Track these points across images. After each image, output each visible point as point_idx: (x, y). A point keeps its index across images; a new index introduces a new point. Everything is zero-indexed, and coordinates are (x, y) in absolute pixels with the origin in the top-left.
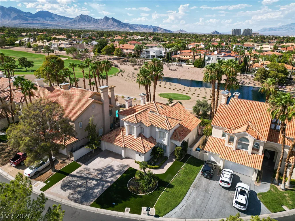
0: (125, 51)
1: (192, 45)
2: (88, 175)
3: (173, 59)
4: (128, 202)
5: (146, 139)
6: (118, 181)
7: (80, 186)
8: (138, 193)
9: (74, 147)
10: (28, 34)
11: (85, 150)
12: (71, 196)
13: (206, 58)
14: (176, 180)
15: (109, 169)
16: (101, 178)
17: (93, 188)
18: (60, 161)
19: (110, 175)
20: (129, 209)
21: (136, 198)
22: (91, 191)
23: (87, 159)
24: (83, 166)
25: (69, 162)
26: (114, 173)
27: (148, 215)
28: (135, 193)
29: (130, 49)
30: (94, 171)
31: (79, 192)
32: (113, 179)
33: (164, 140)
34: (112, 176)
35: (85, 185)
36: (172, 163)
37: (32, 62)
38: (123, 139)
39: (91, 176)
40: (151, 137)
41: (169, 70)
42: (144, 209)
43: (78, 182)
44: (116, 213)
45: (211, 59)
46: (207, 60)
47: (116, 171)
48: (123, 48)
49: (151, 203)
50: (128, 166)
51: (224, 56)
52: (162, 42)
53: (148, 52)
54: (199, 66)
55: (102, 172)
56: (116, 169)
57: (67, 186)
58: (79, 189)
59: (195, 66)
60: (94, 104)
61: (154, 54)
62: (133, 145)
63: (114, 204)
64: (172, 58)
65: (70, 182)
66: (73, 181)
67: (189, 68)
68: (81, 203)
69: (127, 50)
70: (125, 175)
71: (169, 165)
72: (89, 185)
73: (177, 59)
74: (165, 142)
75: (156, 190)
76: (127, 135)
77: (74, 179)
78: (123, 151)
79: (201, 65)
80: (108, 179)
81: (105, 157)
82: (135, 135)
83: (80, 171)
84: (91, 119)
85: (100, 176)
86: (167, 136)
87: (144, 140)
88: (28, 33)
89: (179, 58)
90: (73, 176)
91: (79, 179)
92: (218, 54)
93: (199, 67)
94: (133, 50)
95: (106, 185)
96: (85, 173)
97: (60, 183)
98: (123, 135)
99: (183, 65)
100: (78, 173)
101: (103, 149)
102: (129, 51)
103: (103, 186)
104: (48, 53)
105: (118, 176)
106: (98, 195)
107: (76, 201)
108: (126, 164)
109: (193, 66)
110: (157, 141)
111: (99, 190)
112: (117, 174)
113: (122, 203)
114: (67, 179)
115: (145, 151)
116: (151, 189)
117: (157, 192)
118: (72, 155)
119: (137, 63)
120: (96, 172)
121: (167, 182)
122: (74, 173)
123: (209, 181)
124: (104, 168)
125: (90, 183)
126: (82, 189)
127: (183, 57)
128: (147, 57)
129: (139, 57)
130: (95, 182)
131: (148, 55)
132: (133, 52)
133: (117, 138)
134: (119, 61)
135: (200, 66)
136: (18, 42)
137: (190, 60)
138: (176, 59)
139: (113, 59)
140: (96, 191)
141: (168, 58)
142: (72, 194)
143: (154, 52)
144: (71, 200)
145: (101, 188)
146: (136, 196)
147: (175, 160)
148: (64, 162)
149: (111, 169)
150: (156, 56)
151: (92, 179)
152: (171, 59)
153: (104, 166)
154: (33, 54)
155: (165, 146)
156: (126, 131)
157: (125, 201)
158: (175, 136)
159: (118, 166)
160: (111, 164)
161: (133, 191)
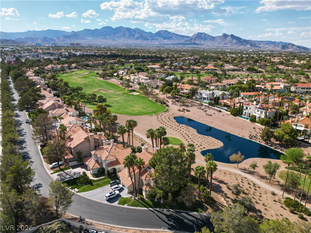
2: (69, 173)
4: (73, 185)
5: (98, 163)
6: (76, 178)
9: (71, 160)
11: (75, 163)
13: (245, 107)
14: (97, 183)
19: (76, 175)
20: (71, 187)
21: (76, 185)
22: (65, 179)
23: (74, 167)
24: (71, 170)
25: (67, 166)
29: (188, 90)
35: (65, 177)
36: (105, 177)
41: (205, 115)
43: (64, 175)
45: (249, 108)
46: (244, 109)
48: (184, 88)
49: (80, 188)
53: (201, 94)
54: (234, 114)
56: (81, 174)
58: (62, 177)
60: (85, 142)
64: (219, 102)
67: (223, 115)
69: (186, 90)
71: (102, 177)
73: (223, 104)
74: (104, 167)
81: (82, 168)
82: (94, 161)
83: (68, 171)
85: (73, 175)
87: (96, 164)
90: (65, 172)
95: (71, 178)
97: (58, 173)
98: (91, 160)
99: (222, 110)
104: (128, 88)
105: (78, 177)
108: (86, 173)
109: (230, 113)
113: (71, 185)
114: (62, 172)
117: (85, 185)
120: (73, 173)
121: (92, 183)
122: (66, 171)
124: (77, 172)
128: (200, 99)
130: (69, 176)
131: (201, 97)
134: (173, 100)
141: (215, 102)
142: (59, 178)
143: (206, 95)
149: (79, 173)
150: (208, 98)
158: (109, 164)
160: (81, 171)
161: (77, 182)
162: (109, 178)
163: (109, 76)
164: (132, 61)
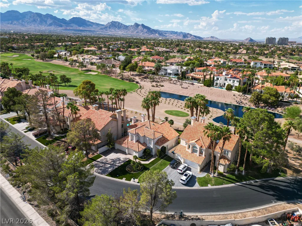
0: (147, 68)
1: (211, 61)
2: (106, 162)
3: (187, 77)
4: (125, 175)
5: (141, 144)
6: (122, 165)
7: (101, 167)
8: (131, 172)
9: (99, 146)
10: (64, 44)
11: (105, 148)
12: (97, 171)
13: (215, 78)
14: (154, 168)
15: (118, 160)
16: (113, 164)
17: (108, 168)
18: (91, 153)
19: (118, 162)
20: (125, 178)
21: (130, 174)
22: (107, 169)
23: (106, 153)
24: (103, 157)
25: (96, 154)
26: (121, 162)
27: (134, 182)
29: (151, 67)
30: (109, 160)
31: (101, 169)
32: (120, 165)
33: (151, 145)
34: (119, 163)
35: (104, 167)
36: (155, 159)
37: (70, 79)
38: (128, 143)
39: (107, 162)
40: (144, 143)
41: (181, 88)
42: (132, 180)
43: (100, 165)
44: (118, 179)
45: (220, 79)
46: (215, 80)
47: (122, 161)
48: (145, 65)
49: (137, 177)
50: (129, 158)
51: (231, 78)
52: (186, 54)
53: (166, 70)
54: (208, 85)
55: (114, 161)
56: (122, 159)
57: (95, 166)
58: (101, 168)
59: (204, 85)
60: (112, 121)
61: (171, 72)
62: (132, 147)
63: (118, 176)
64: (186, 76)
65: (96, 164)
66: (98, 164)
67: (198, 87)
68: (102, 174)
69: (148, 67)
70: (126, 163)
71: (153, 159)
72: (106, 166)
73: (190, 77)
74: (152, 146)
75: (141, 171)
76: (130, 140)
77: (98, 163)
78: (127, 150)
79: (210, 85)
80: (117, 165)
81: (117, 153)
82: (134, 141)
83: (102, 159)
84: (109, 130)
85: (113, 163)
86: (152, 142)
87: (139, 144)
88: (63, 42)
89: (192, 76)
90: (98, 161)
91: (101, 163)
92: (226, 75)
93: (208, 86)
94: (153, 67)
95: (115, 167)
96: (105, 161)
98: (128, 141)
99: (194, 83)
100: (100, 160)
101: (116, 148)
102: (150, 68)
103: (113, 167)
104: (82, 68)
105: (122, 163)
106: (110, 171)
107: (99, 173)
108: (128, 158)
109: (203, 85)
110: (147, 146)
111: (111, 169)
112: (122, 162)
113: (122, 176)
115: (139, 150)
116: (138, 170)
117: (141, 172)
118: (97, 150)
119: (155, 80)
120: (111, 161)
121: (148, 168)
122: (99, 160)
123: (173, 169)
124: (115, 159)
125: (107, 166)
126: (103, 168)
127: (196, 76)
128: (165, 74)
129: (157, 74)
130: (110, 165)
131: (166, 73)
132: (153, 69)
133: (124, 142)
134: (140, 77)
135: (209, 86)
136: (56, 56)
137: (202, 79)
138: (189, 77)
139: (135, 75)
140: (110, 170)
141: (182, 76)
142: (97, 170)
143: (171, 70)
144: (97, 172)
145: (112, 168)
146: (130, 173)
147: (157, 157)
148: (93, 154)
149: (119, 159)
150: (173, 73)
151: (108, 164)
152: (185, 77)
153: (115, 158)
154: (69, 68)
155: (152, 148)
156: (130, 138)
157: (124, 175)
158: (158, 143)
159: (123, 158)
160: (119, 157)
161: (128, 170)
162: (162, 158)
163: (49, 58)
164: (60, 44)
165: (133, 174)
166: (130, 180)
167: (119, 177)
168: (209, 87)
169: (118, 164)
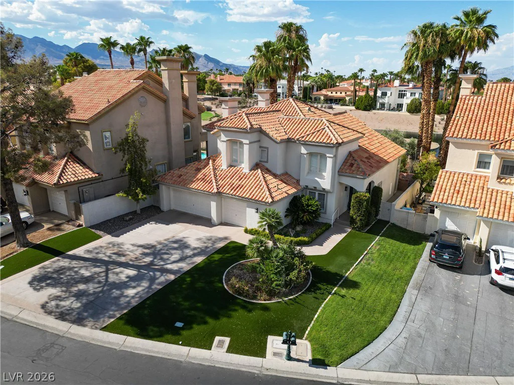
0: (226, 87)
2: (114, 257)
3: (315, 98)
6: (196, 269)
7: (86, 280)
8: (255, 298)
12: (53, 303)
13: (379, 94)
15: (176, 245)
16: (152, 263)
17: (123, 285)
18: (46, 226)
20: (227, 340)
22: (116, 293)
23: (118, 224)
24: (107, 239)
25: (69, 228)
26: (188, 252)
28: (246, 297)
29: (235, 84)
30: (132, 248)
31: (79, 295)
32: (185, 266)
33: (322, 177)
34: (181, 260)
35: (102, 279)
38: (215, 175)
39: (123, 259)
40: (286, 174)
42: (275, 343)
43: (83, 271)
45: (389, 94)
46: (379, 97)
47: (195, 249)
48: (222, 81)
49: (296, 324)
50: (226, 238)
54: (366, 106)
55: (155, 251)
56: (194, 244)
57: (50, 278)
58: (82, 287)
59: (357, 108)
61: (280, 90)
62: (240, 187)
63: (179, 324)
64: (313, 97)
65: (60, 271)
66: (70, 269)
68: (79, 321)
69: (229, 84)
70: (217, 257)
72: (112, 278)
73: (322, 98)
75: (309, 290)
76: (224, 167)
77: (74, 263)
78: (213, 205)
79: (370, 106)
80: (169, 266)
81: (168, 222)
82: (245, 167)
83: (96, 248)
84: (131, 122)
85: (148, 259)
86: (329, 162)
87: (269, 178)
89: (325, 96)
90: (73, 258)
91: (87, 264)
92: (400, 86)
93: (365, 109)
94: (240, 84)
95: (162, 279)
96: (109, 253)
98: (215, 169)
99: (334, 107)
100: (88, 251)
101: (165, 207)
102: (233, 87)
103: (152, 280)
105: (199, 260)
106: (134, 303)
107: (62, 316)
108: (221, 235)
109: (353, 108)
110: (303, 183)
111: (139, 289)
112: (195, 255)
113: (206, 323)
114: (53, 263)
115: (272, 198)
116: (292, 287)
117: (310, 297)
118: (78, 212)
120: (140, 251)
121: (336, 274)
124: (160, 243)
125: (117, 274)
126: (91, 287)
127: (334, 94)
129: (250, 96)
130: (132, 272)
132: (241, 89)
133: (200, 176)
134: (214, 102)
135: (368, 108)
137: (347, 98)
138: (320, 99)
139: (203, 99)
140: (131, 292)
141: (305, 96)
142: (57, 298)
144: (50, 313)
145: (145, 284)
146: (248, 307)
147: (349, 230)
148: (58, 227)
149: (182, 245)
150: (283, 93)
151: (126, 265)
152: (311, 98)
153: (161, 239)
156: (223, 162)
157: (217, 318)
158: (352, 165)
159: (199, 239)
160: (180, 236)
161: (239, 292)
165: (265, 308)
166: (260, 351)
167: (185, 333)
168: (369, 111)
169: (177, 265)
